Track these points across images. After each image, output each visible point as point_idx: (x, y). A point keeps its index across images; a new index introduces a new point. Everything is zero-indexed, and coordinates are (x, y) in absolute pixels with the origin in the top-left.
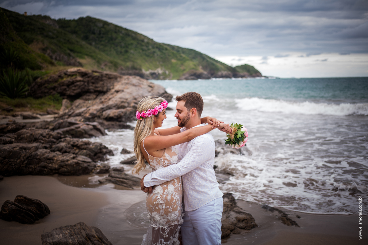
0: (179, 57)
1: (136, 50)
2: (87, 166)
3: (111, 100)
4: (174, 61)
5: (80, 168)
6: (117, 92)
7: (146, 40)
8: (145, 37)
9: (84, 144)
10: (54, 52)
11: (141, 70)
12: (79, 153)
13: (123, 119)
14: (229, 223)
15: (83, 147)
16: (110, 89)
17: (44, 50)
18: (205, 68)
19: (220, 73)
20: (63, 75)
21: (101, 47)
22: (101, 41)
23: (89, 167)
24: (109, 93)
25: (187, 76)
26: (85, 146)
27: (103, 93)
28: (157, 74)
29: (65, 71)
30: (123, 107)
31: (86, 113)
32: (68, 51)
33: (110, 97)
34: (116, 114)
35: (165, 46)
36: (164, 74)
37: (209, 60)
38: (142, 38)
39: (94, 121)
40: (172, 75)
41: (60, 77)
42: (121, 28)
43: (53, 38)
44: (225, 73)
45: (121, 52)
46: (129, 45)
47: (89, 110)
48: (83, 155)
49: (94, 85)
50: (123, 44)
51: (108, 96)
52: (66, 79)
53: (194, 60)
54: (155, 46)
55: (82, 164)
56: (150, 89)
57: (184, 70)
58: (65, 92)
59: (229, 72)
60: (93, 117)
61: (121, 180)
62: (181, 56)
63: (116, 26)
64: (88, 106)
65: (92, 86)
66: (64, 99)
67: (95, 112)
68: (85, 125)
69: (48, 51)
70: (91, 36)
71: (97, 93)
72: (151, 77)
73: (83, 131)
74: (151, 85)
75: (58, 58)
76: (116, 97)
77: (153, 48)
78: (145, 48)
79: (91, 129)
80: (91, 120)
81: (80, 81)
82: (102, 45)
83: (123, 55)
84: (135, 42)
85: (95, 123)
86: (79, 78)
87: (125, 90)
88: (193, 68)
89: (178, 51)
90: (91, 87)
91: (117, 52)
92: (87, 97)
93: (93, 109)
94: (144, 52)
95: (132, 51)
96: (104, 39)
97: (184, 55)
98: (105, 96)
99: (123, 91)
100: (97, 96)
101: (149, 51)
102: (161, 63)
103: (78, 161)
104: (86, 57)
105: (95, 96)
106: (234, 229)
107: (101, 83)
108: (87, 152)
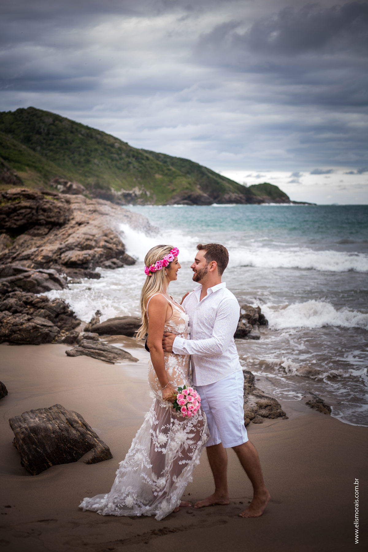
0: (166, 171)
1: (102, 159)
2: (48, 331)
3: (71, 236)
4: (158, 176)
5: (39, 334)
6: (80, 224)
7: (117, 145)
8: (116, 139)
9: (41, 300)
11: (109, 189)
12: (34, 314)
13: (91, 265)
14: (248, 409)
15: (40, 305)
16: (69, 220)
18: (204, 188)
19: (227, 196)
20: (0, 199)
21: (51, 154)
22: (49, 145)
23: (51, 333)
24: (68, 226)
25: (178, 199)
26: (43, 304)
27: (60, 225)
28: (133, 195)
29: (4, 192)
30: (89, 247)
31: (37, 255)
32: (1, 160)
33: (70, 231)
34: (81, 258)
35: (146, 155)
36: (143, 196)
37: (210, 175)
38: (112, 141)
39: (49, 268)
40: (155, 198)
42: (80, 125)
44: (234, 196)
45: (79, 162)
46: (91, 151)
47: (42, 250)
48: (40, 316)
49: (46, 214)
50: (82, 150)
51: (67, 232)
52: (5, 205)
53: (188, 175)
54: (131, 153)
55: (41, 329)
57: (173, 190)
58: (3, 223)
59: (241, 195)
60: (48, 262)
61: (97, 351)
62: (169, 170)
63: (73, 123)
64: (38, 245)
65: (42, 215)
66: (1, 233)
67: (50, 254)
68: (38, 273)
70: (36, 137)
71: (50, 226)
72: (123, 201)
73: (35, 282)
76: (78, 232)
77: (128, 156)
78: (115, 156)
79: (46, 280)
80: (45, 265)
81: (26, 207)
82: (51, 150)
83: (83, 167)
84: (100, 148)
85: (51, 271)
86: (24, 203)
87: (91, 222)
88: (187, 188)
89: (165, 162)
90: (41, 217)
91: (73, 162)
92: (36, 232)
93: (47, 250)
94: (114, 163)
95: (96, 161)
96: (54, 142)
97: (173, 169)
98: (62, 231)
99: (88, 223)
100: (50, 229)
101: (122, 161)
102: (139, 179)
103: (36, 325)
104: (26, 168)
105: (46, 230)
106: (254, 418)
107: (56, 210)
108: (45, 312)
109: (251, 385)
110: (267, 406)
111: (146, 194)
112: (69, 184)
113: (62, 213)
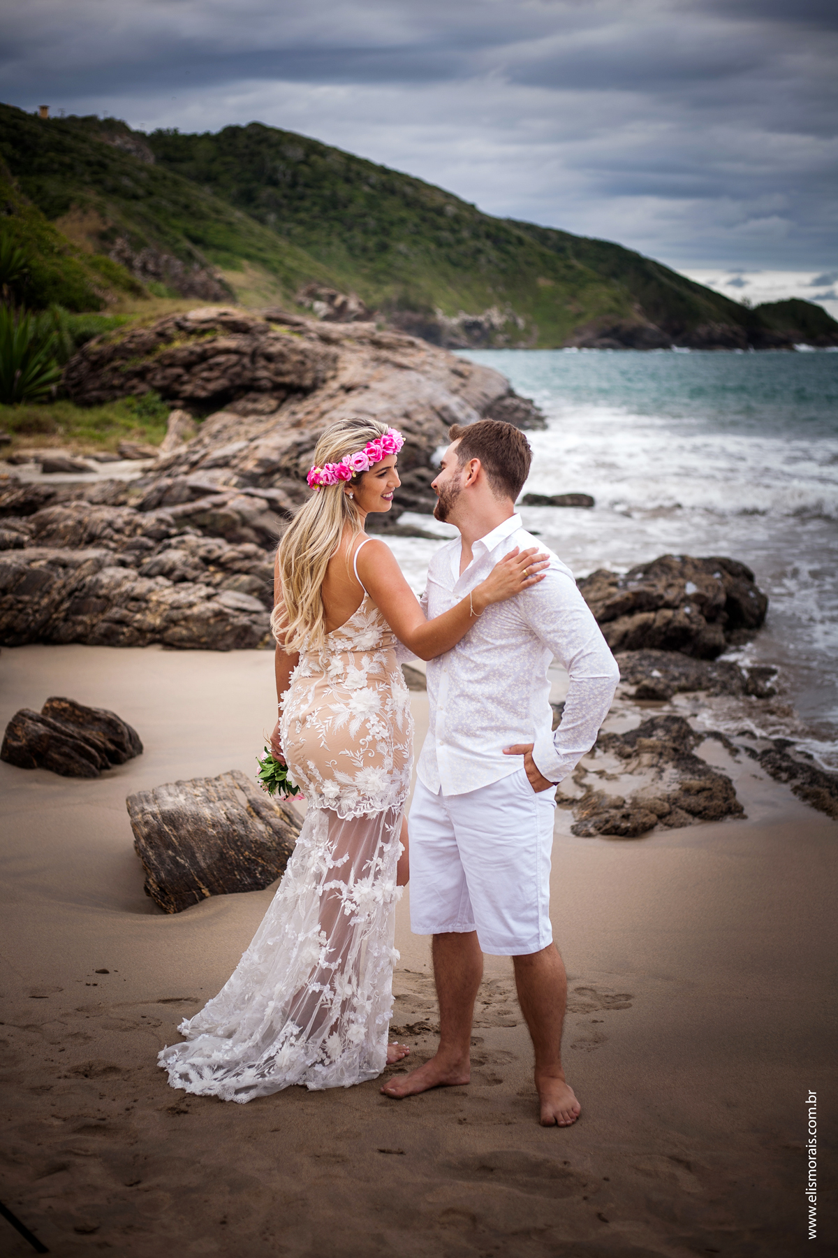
0: (563, 271)
1: (415, 242)
2: (248, 623)
3: (327, 416)
4: (544, 283)
5: (228, 628)
6: (348, 389)
7: (450, 210)
8: (449, 196)
9: (241, 556)
10: (138, 244)
11: (430, 311)
12: (225, 584)
14: (658, 795)
15: (238, 565)
16: (324, 381)
17: (105, 238)
18: (651, 309)
19: (702, 330)
20: (172, 331)
21: (298, 230)
22: (297, 210)
23: (255, 628)
24: (321, 394)
25: (589, 335)
26: (247, 564)
27: (301, 391)
28: (486, 325)
29: (178, 317)
31: (245, 458)
32: (187, 244)
33: (325, 406)
35: (517, 232)
36: (510, 327)
37: (665, 280)
38: (440, 200)
39: (271, 486)
40: (536, 332)
41: (163, 336)
42: (366, 164)
43: (135, 197)
44: (718, 329)
45: (365, 250)
46: (392, 223)
47: (256, 448)
48: (237, 589)
49: (272, 366)
50: (372, 223)
51: (317, 406)
52: (182, 346)
53: (614, 281)
54: (483, 228)
55: (234, 617)
56: (456, 382)
57: (579, 315)
58: (177, 387)
59: (736, 328)
60: (268, 472)
62: (570, 267)
63: (351, 158)
64: (251, 436)
65: (265, 368)
66: (173, 408)
67: (274, 457)
68: (243, 498)
69: (119, 243)
70: (266, 192)
71: (282, 394)
72: (463, 340)
73: (236, 517)
74: (461, 367)
75: (151, 267)
76: (343, 406)
77: (476, 236)
78: (446, 235)
79: (262, 512)
80: (262, 480)
81: (227, 351)
82: (301, 222)
83: (371, 260)
84: (412, 216)
85: (274, 493)
86: (225, 342)
87: (373, 385)
88: (611, 311)
89: (561, 250)
90: (262, 373)
91: (351, 249)
92: (250, 406)
93: (267, 447)
94: (444, 251)
95: (402, 247)
96: (307, 203)
97: (579, 265)
98: (308, 404)
99: (367, 387)
100: (282, 401)
101: (462, 248)
102: (501, 289)
103: (222, 607)
104: (245, 263)
105: (274, 403)
106: (670, 813)
107: (295, 358)
108: (251, 583)
109: (680, 745)
110: (701, 790)
111: (515, 324)
112: (340, 299)
113: (309, 364)
